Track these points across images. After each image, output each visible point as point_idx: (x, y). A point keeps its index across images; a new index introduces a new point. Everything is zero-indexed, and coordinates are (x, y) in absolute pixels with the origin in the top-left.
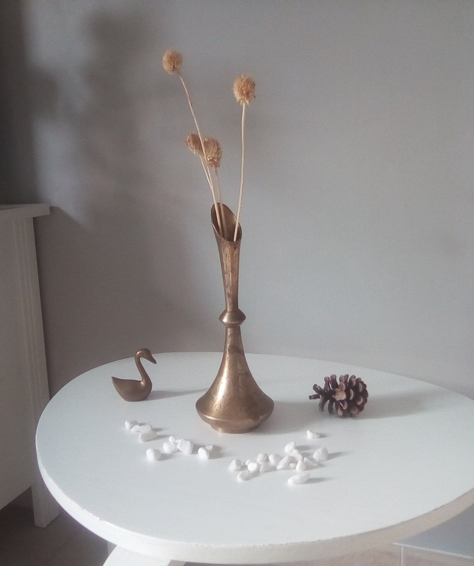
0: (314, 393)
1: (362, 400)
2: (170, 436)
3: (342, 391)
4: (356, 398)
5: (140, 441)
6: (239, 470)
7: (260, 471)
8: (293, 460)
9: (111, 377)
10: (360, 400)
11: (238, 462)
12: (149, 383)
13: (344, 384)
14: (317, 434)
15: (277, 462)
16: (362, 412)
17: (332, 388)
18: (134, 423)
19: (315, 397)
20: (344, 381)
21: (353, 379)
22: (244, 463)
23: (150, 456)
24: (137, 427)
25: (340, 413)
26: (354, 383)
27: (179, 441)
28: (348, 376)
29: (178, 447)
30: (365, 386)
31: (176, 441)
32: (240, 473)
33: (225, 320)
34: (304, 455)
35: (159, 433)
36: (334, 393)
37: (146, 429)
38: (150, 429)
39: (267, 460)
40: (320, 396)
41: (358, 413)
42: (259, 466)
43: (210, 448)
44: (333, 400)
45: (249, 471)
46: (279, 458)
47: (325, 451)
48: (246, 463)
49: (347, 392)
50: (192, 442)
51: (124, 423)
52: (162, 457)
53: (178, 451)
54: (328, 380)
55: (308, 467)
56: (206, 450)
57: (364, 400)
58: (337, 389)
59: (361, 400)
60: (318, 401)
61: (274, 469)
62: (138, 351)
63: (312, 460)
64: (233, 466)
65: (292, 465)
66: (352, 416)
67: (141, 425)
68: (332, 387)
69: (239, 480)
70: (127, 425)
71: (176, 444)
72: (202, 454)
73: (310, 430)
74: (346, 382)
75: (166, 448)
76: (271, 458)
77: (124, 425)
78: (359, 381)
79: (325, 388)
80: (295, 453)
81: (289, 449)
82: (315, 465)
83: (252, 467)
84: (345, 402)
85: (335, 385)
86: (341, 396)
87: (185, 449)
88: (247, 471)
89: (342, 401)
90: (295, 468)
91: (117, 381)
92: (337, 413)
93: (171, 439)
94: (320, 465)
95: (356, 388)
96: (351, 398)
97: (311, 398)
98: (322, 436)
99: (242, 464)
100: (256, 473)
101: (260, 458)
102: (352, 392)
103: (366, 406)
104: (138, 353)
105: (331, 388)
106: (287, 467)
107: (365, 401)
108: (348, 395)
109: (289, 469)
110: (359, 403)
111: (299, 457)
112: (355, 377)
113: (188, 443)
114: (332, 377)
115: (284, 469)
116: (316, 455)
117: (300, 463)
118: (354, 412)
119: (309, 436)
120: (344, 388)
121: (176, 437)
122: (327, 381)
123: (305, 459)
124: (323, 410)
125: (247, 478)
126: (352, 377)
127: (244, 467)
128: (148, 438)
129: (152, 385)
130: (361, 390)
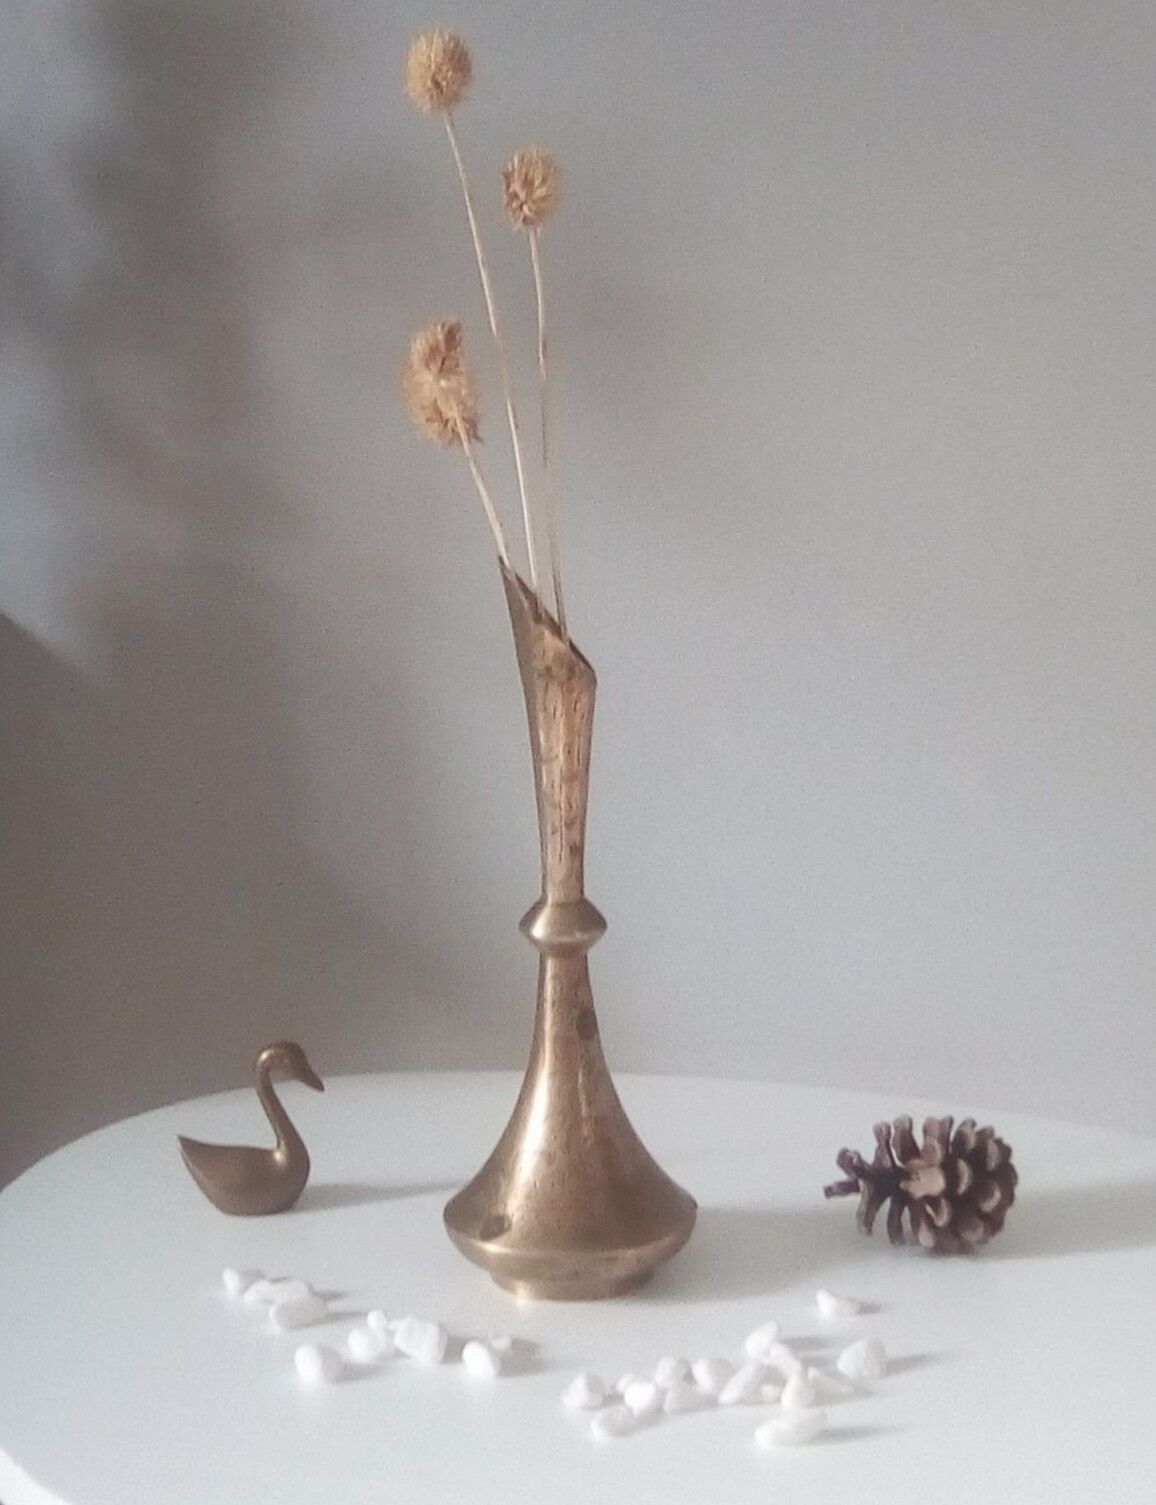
0: (842, 1176)
1: (997, 1195)
2: (370, 1310)
3: (931, 1165)
4: (979, 1188)
5: (275, 1328)
6: (594, 1409)
7: (666, 1407)
8: (772, 1376)
9: (175, 1137)
10: (991, 1195)
11: (594, 1385)
12: (299, 1158)
13: (937, 1146)
14: (852, 1300)
15: (721, 1384)
16: (1000, 1237)
17: (901, 1160)
18: (251, 1277)
19: (847, 1188)
20: (937, 1134)
21: (967, 1130)
22: (613, 1387)
23: (307, 1367)
24: (261, 1288)
25: (926, 1238)
26: (972, 1142)
27: (400, 1326)
28: (951, 1121)
29: (399, 1342)
30: (1006, 1151)
31: (392, 1326)
32: (600, 1415)
33: (539, 930)
34: (807, 1363)
35: (335, 1306)
36: (906, 1175)
37: (293, 1293)
38: (303, 1289)
39: (689, 1377)
40: (861, 1183)
41: (984, 1242)
42: (661, 1393)
43: (502, 1344)
44: (903, 1199)
45: (630, 1411)
46: (724, 1370)
47: (877, 1348)
48: (621, 1386)
49: (949, 1169)
50: (442, 1327)
51: (220, 1276)
52: (346, 1373)
53: (399, 1354)
54: (885, 1132)
55: (820, 1397)
56: (490, 1348)
57: (1003, 1195)
58: (916, 1162)
59: (993, 1194)
60: (854, 1201)
61: (712, 1402)
62: (263, 1050)
63: (836, 1375)
64: (576, 1395)
65: (769, 1391)
66: (965, 1250)
67: (275, 1281)
68: (898, 1157)
69: (597, 1433)
70: (231, 1280)
71: (391, 1334)
72: (477, 1362)
73: (828, 1290)
74: (944, 1139)
75: (358, 1346)
76: (702, 1372)
77: (220, 1283)
78: (985, 1135)
79: (878, 1159)
80: (781, 1357)
81: (760, 1345)
82: (844, 1389)
83: (638, 1396)
84: (944, 1203)
85: (909, 1149)
86: (929, 1182)
87: (421, 1345)
88: (621, 1408)
89: (932, 1200)
90: (778, 1400)
91: (194, 1150)
92: (918, 1240)
93: (373, 1319)
94: (861, 1391)
95: (977, 1158)
96: (963, 1188)
97: (829, 1192)
98: (866, 1309)
99: (608, 1391)
100: (655, 1415)
101: (664, 1371)
102: (964, 1169)
103: (1010, 1214)
104: (264, 1056)
105: (898, 1163)
106: (752, 1398)
107: (1009, 1198)
108: (952, 1178)
109: (761, 1403)
110: (989, 1206)
111: (790, 1366)
112: (974, 1124)
113: (432, 1331)
114: (898, 1124)
115: (741, 1402)
116: (848, 1361)
117: (793, 1382)
118: (972, 1236)
119: (825, 1308)
120: (939, 1155)
121: (389, 1314)
122: (883, 1135)
123: (813, 1372)
124: (870, 1231)
125: (623, 1430)
126: (964, 1124)
127: (614, 1398)
128: (300, 1320)
129: (308, 1163)
130: (993, 1162)
